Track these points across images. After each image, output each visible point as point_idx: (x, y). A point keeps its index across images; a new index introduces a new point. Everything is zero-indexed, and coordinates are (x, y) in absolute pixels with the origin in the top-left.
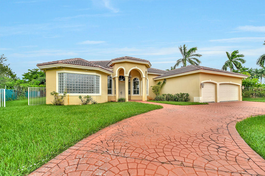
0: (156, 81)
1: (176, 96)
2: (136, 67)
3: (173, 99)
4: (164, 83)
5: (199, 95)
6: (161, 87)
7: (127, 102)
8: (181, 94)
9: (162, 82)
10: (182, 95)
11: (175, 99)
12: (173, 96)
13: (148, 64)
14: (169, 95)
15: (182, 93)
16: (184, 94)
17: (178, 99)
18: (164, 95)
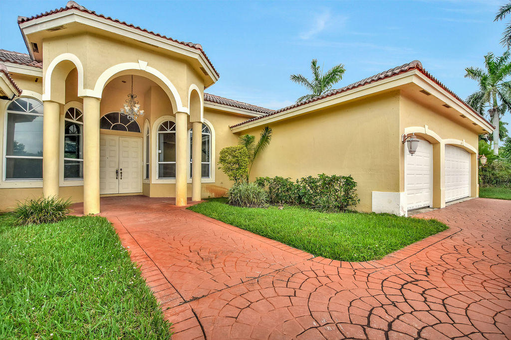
0: (238, 134)
1: (305, 187)
2: (143, 65)
3: (293, 196)
4: (265, 139)
5: (395, 185)
6: (255, 154)
7: (91, 217)
8: (323, 177)
9: (258, 137)
10: (329, 182)
11: (300, 197)
12: (291, 184)
13: (197, 57)
14: (278, 180)
15: (329, 174)
16: (334, 179)
17: (310, 199)
18: (261, 183)
